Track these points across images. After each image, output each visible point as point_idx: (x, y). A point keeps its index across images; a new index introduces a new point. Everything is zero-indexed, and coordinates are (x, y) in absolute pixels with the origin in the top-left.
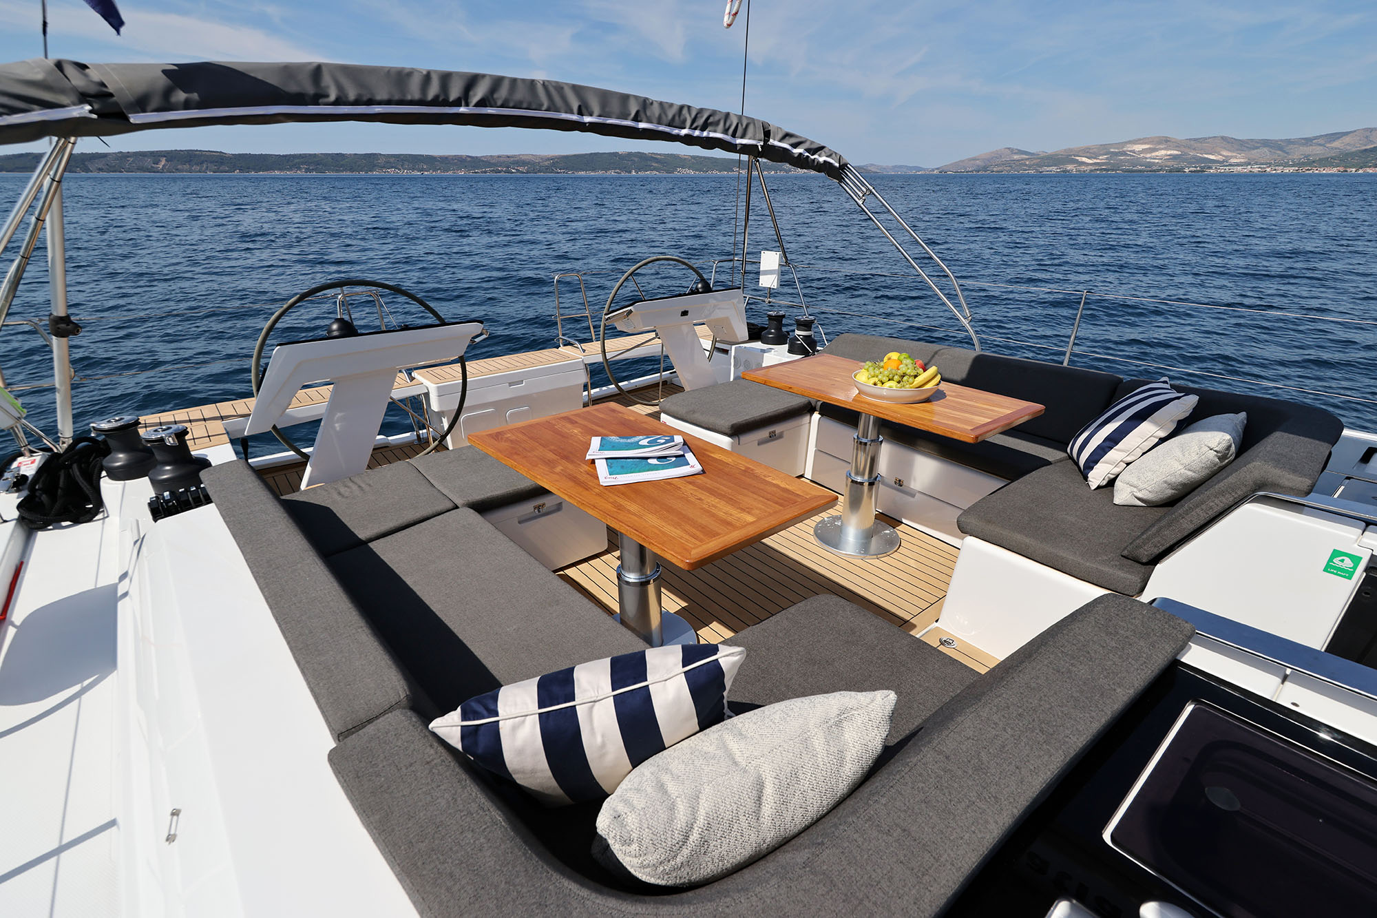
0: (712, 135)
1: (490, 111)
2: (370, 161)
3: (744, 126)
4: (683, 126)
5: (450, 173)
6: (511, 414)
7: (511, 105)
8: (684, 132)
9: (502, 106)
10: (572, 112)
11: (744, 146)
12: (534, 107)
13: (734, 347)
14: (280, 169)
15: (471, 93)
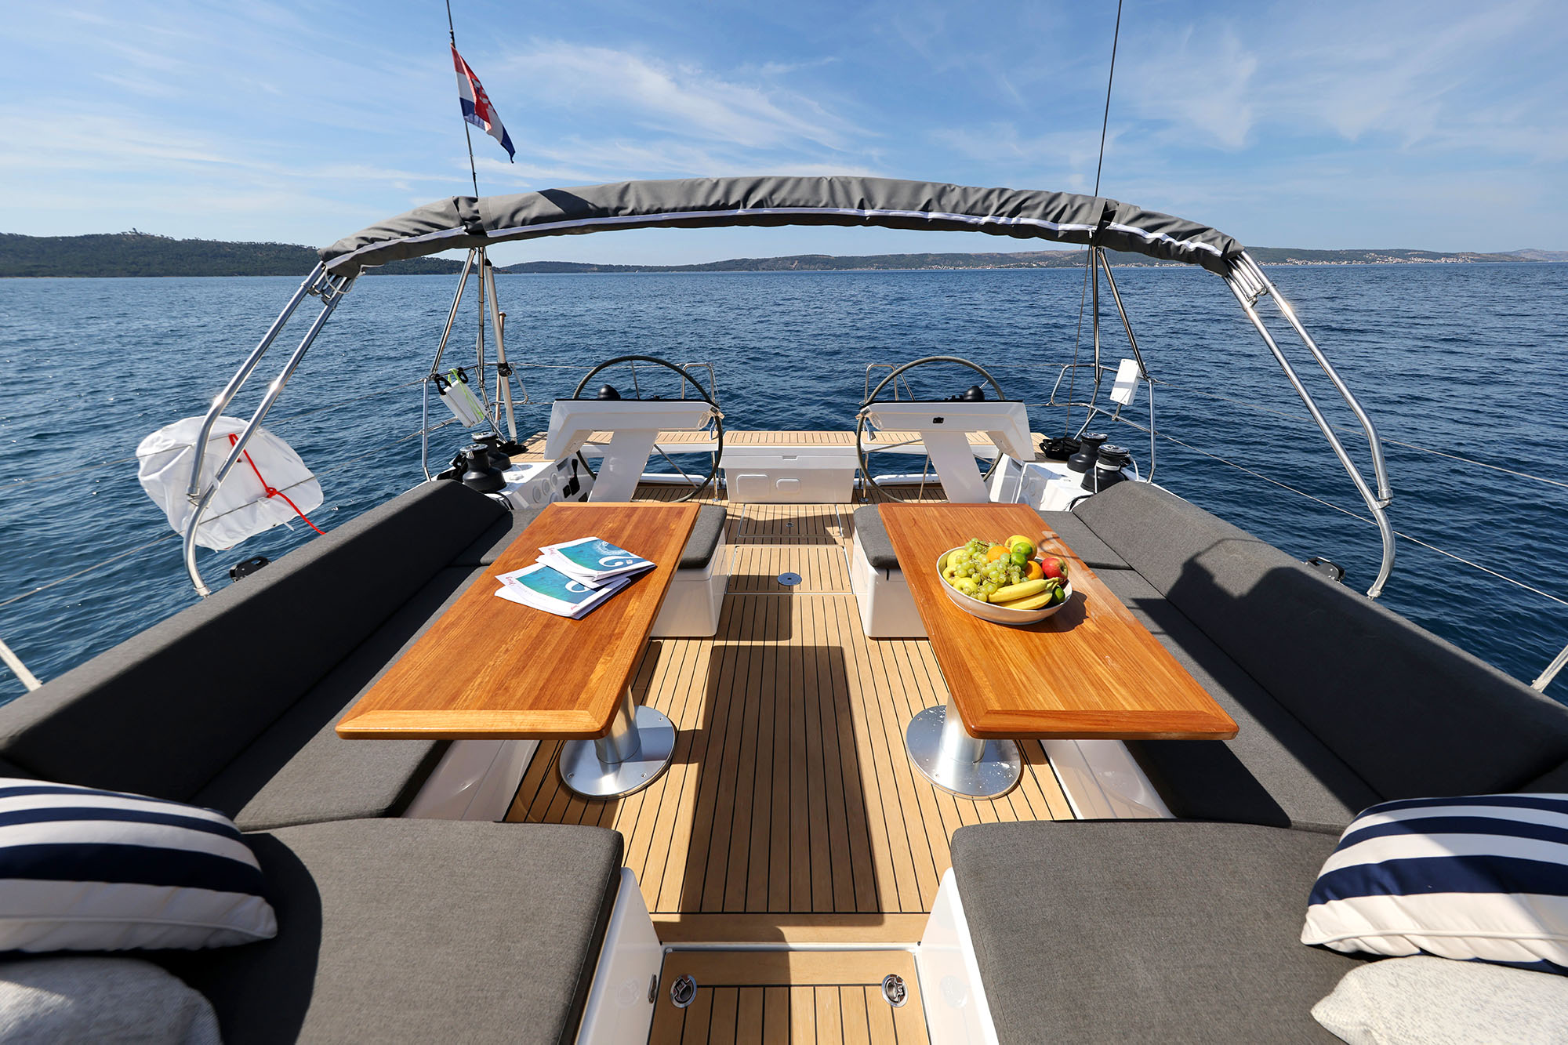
0: (1024, 221)
1: (766, 211)
2: (922, 259)
3: (1075, 208)
4: (985, 213)
5: (980, 268)
6: (781, 482)
7: (788, 203)
8: (984, 220)
9: (778, 206)
10: (852, 207)
11: (1069, 232)
12: (810, 204)
13: (1027, 464)
14: (861, 267)
15: (752, 196)
